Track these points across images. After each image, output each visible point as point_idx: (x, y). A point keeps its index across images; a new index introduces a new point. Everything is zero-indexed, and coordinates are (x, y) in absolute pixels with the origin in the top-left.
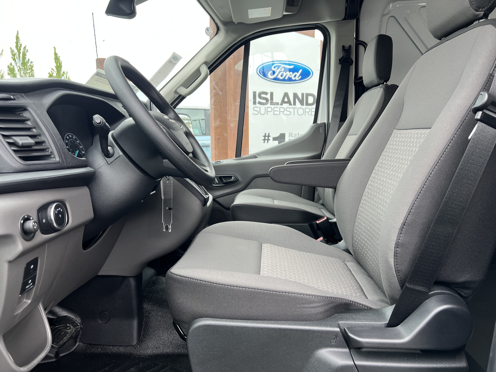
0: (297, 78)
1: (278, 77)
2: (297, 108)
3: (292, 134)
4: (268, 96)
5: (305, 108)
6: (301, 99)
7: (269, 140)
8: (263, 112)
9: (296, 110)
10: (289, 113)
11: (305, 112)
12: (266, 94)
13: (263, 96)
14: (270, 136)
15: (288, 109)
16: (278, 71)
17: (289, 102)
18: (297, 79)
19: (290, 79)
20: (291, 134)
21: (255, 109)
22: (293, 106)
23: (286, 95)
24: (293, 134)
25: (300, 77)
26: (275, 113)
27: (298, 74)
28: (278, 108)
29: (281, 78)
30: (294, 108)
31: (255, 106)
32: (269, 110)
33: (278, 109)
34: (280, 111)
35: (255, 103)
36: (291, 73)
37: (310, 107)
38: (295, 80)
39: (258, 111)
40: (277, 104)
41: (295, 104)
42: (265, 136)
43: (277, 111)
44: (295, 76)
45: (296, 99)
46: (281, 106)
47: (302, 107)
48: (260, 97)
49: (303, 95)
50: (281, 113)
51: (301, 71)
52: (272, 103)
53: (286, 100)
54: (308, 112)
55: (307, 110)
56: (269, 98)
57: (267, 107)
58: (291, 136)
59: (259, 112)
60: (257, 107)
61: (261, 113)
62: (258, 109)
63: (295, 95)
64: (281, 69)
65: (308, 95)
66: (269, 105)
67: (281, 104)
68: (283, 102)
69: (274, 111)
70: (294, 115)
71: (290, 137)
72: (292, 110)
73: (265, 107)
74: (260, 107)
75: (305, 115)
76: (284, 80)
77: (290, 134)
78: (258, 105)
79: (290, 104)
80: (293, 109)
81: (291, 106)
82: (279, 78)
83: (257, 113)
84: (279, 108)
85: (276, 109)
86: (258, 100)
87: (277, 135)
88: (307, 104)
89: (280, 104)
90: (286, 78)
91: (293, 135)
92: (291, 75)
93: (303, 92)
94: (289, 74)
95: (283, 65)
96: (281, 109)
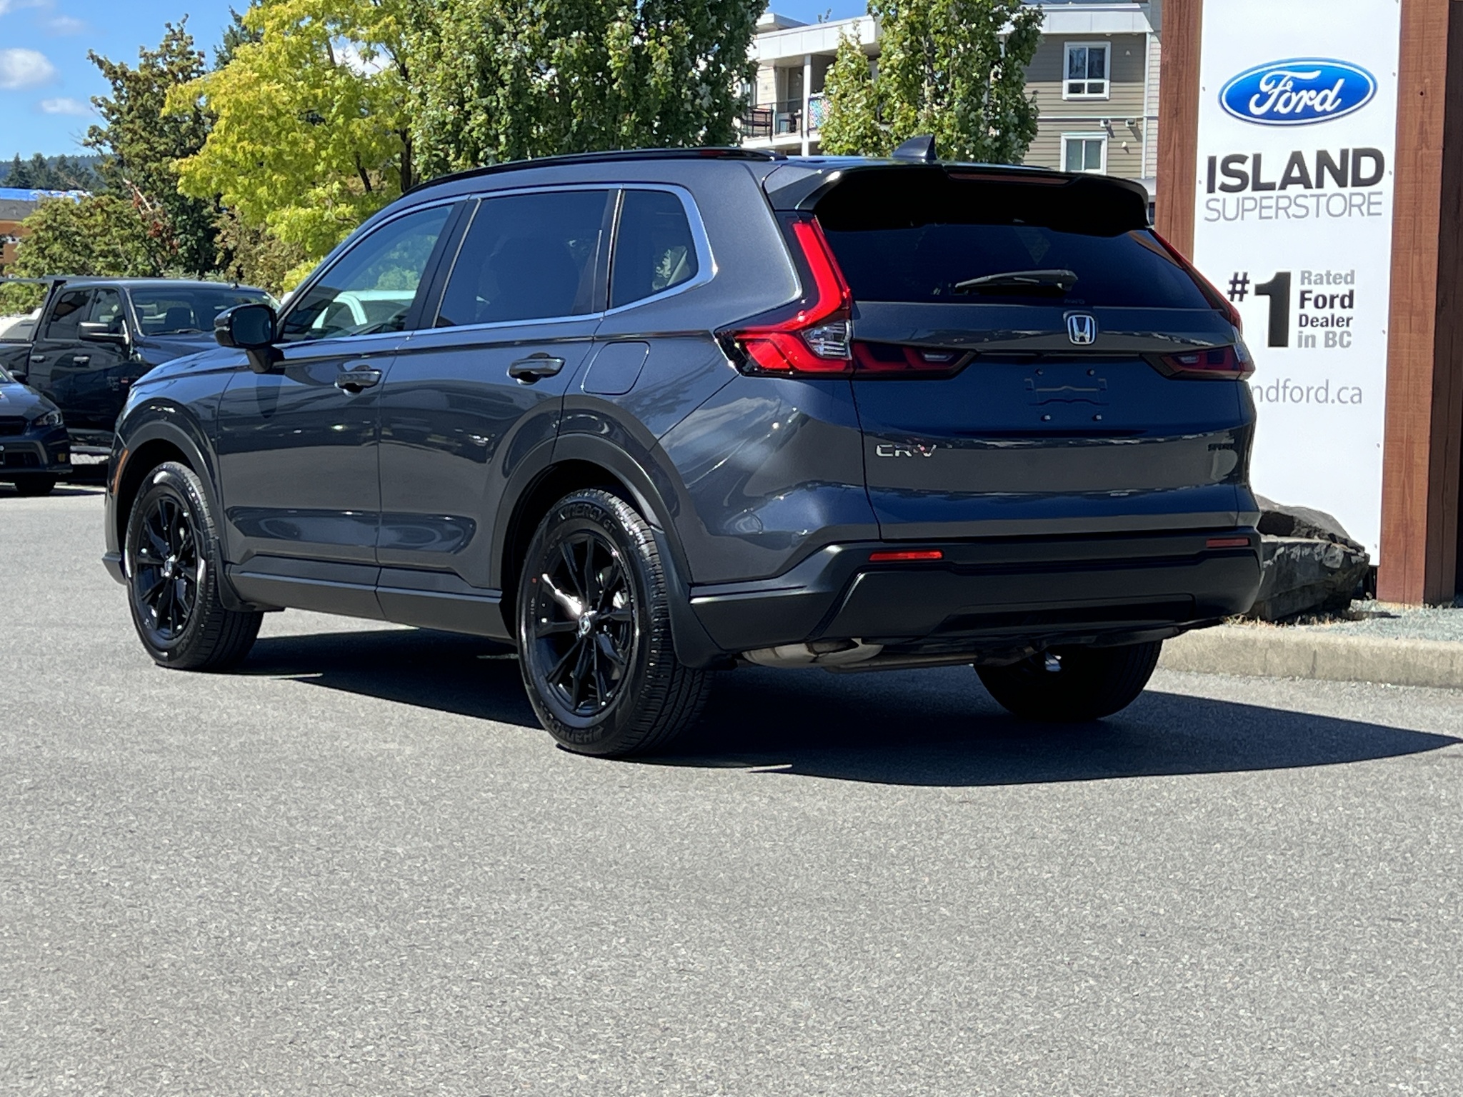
0: (1328, 107)
1: (1275, 110)
2: (1325, 195)
3: (1310, 273)
4: (1247, 168)
5: (1352, 195)
6: (1339, 167)
7: (1246, 292)
8: (1231, 213)
9: (1323, 200)
10: (1303, 211)
11: (1349, 206)
12: (1241, 159)
13: (1233, 166)
14: (1248, 282)
15: (1300, 201)
16: (1277, 91)
17: (1304, 180)
18: (1329, 109)
19: (1309, 113)
20: (1306, 275)
21: (1212, 205)
22: (1315, 191)
23: (1297, 159)
24: (1314, 274)
25: (1339, 100)
26: (1265, 213)
27: (1332, 95)
28: (1271, 197)
29: (1284, 111)
30: (1318, 196)
31: (1212, 196)
32: (1249, 204)
33: (1272, 202)
34: (1278, 208)
35: (1211, 189)
36: (1313, 93)
37: (1365, 190)
38: (1325, 113)
39: (1218, 211)
40: (1270, 187)
41: (1320, 184)
42: (1234, 282)
43: (1271, 207)
44: (1322, 103)
45: (1326, 170)
46: (1282, 193)
47: (1343, 190)
48: (1227, 172)
49: (1344, 154)
50: (1281, 212)
51: (1340, 82)
52: (1258, 186)
53: (1296, 173)
54: (1359, 206)
55: (1357, 200)
56: (1249, 172)
57: (1244, 199)
58: (1306, 281)
59: (1222, 214)
60: (1218, 200)
61: (1228, 216)
62: (1219, 206)
63: (1323, 158)
64: (1285, 85)
65: (1359, 154)
66: (1248, 191)
67: (1283, 187)
68: (1287, 180)
69: (1262, 207)
70: (1318, 216)
71: (1303, 283)
72: (1311, 202)
73: (1238, 200)
74: (1224, 200)
75: (1350, 215)
76: (1292, 116)
77: (1303, 273)
78: (1219, 194)
79: (1308, 186)
80: (1315, 199)
81: (1308, 192)
82: (1278, 111)
83: (1215, 215)
84: (1274, 199)
85: (1265, 203)
86: (1220, 178)
87: (1267, 278)
88: (1358, 182)
89: (1278, 186)
90: (1298, 110)
91: (1313, 278)
92: (1311, 99)
93: (1344, 147)
94: (1306, 97)
95: (1290, 74)
96: (1280, 200)
